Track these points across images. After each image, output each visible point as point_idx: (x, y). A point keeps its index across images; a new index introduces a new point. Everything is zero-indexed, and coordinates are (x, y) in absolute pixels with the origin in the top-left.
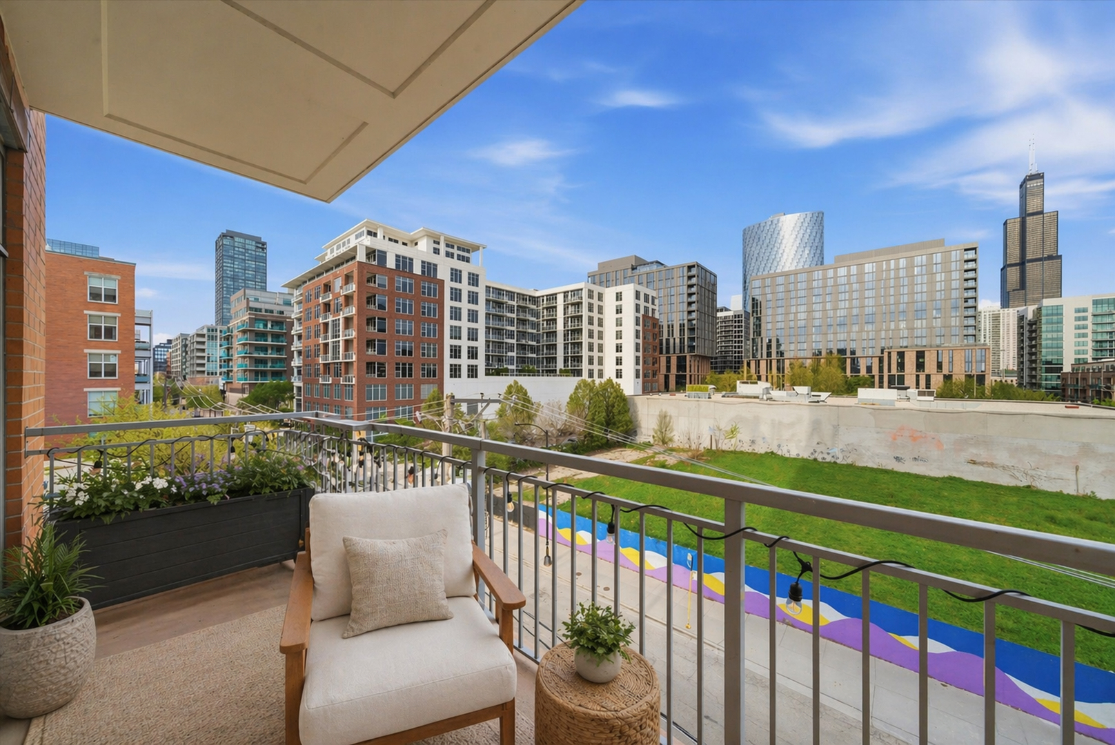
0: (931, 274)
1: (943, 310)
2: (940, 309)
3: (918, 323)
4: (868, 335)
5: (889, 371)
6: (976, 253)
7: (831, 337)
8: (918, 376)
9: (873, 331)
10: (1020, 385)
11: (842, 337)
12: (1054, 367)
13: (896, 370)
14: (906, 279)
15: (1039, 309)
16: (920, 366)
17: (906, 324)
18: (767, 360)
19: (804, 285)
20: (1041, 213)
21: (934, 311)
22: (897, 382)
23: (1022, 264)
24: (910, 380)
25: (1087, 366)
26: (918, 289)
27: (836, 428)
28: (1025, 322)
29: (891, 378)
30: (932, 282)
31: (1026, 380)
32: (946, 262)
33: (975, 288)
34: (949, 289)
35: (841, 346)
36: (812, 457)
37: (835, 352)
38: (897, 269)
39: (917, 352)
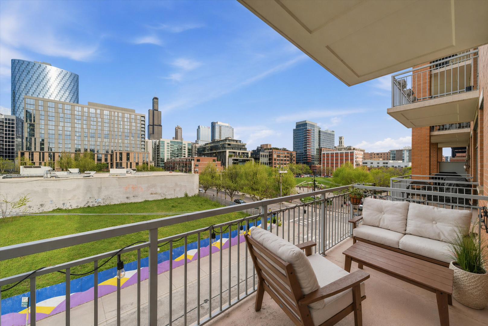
0: (130, 122)
1: (135, 137)
2: (134, 137)
3: (126, 141)
4: (105, 144)
5: (116, 161)
6: (144, 119)
7: (86, 143)
8: (127, 163)
9: (108, 142)
10: (155, 166)
11: (93, 143)
12: (163, 160)
13: (119, 161)
14: (121, 122)
15: (160, 141)
16: (128, 159)
17: (122, 141)
18: (40, 153)
19: (69, 112)
20: (158, 110)
21: (132, 137)
22: (119, 166)
23: (153, 125)
24: (124, 165)
25: (169, 160)
26: (126, 127)
27: (100, 188)
28: (156, 146)
29: (117, 164)
30: (131, 126)
31: (156, 164)
32: (136, 119)
33: (145, 135)
34: (136, 130)
35: (92, 147)
36: (87, 205)
37: (89, 150)
38: (118, 117)
39: (127, 153)
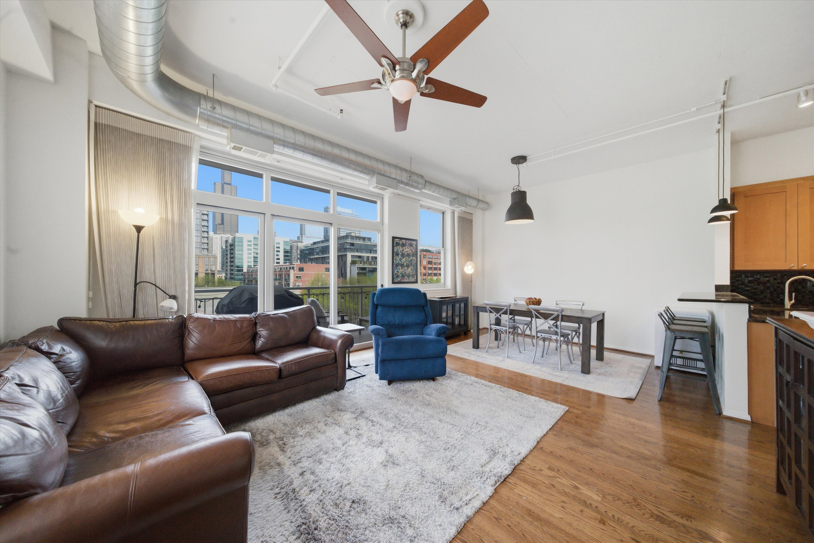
10: (226, 278)
12: (240, 269)
15: (234, 238)
25: (252, 269)
28: (229, 246)
31: (229, 276)
33: (208, 226)
